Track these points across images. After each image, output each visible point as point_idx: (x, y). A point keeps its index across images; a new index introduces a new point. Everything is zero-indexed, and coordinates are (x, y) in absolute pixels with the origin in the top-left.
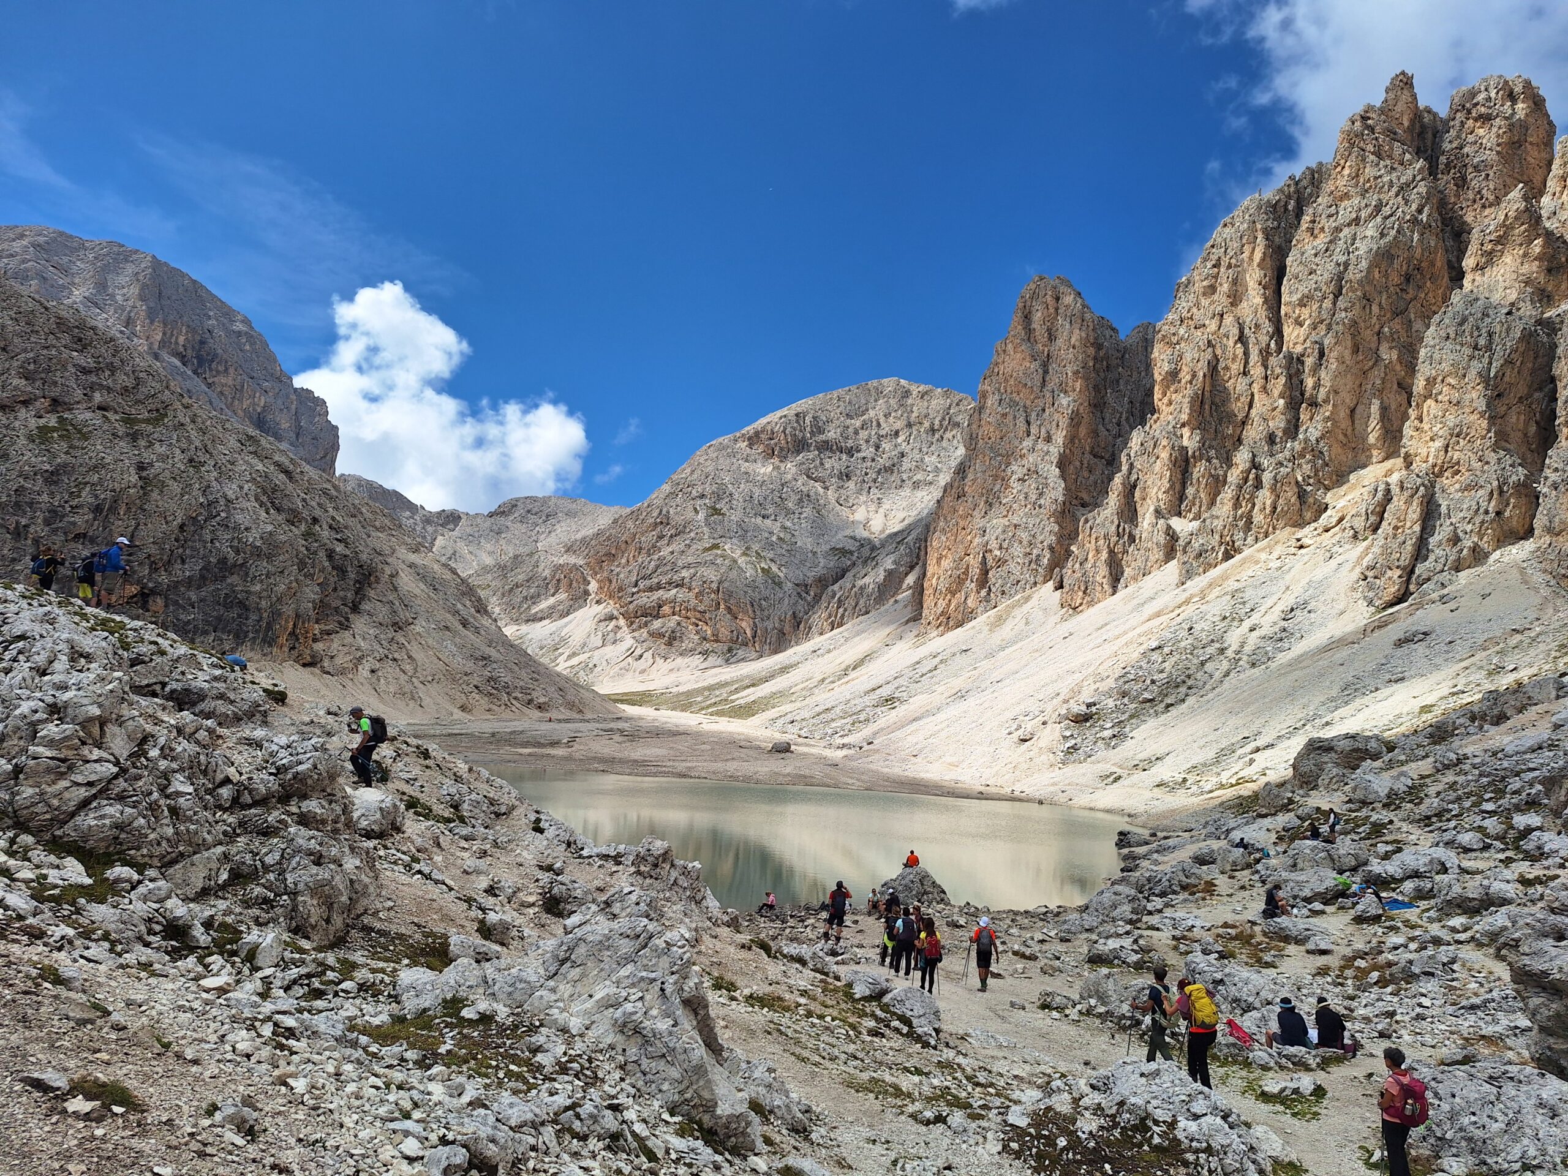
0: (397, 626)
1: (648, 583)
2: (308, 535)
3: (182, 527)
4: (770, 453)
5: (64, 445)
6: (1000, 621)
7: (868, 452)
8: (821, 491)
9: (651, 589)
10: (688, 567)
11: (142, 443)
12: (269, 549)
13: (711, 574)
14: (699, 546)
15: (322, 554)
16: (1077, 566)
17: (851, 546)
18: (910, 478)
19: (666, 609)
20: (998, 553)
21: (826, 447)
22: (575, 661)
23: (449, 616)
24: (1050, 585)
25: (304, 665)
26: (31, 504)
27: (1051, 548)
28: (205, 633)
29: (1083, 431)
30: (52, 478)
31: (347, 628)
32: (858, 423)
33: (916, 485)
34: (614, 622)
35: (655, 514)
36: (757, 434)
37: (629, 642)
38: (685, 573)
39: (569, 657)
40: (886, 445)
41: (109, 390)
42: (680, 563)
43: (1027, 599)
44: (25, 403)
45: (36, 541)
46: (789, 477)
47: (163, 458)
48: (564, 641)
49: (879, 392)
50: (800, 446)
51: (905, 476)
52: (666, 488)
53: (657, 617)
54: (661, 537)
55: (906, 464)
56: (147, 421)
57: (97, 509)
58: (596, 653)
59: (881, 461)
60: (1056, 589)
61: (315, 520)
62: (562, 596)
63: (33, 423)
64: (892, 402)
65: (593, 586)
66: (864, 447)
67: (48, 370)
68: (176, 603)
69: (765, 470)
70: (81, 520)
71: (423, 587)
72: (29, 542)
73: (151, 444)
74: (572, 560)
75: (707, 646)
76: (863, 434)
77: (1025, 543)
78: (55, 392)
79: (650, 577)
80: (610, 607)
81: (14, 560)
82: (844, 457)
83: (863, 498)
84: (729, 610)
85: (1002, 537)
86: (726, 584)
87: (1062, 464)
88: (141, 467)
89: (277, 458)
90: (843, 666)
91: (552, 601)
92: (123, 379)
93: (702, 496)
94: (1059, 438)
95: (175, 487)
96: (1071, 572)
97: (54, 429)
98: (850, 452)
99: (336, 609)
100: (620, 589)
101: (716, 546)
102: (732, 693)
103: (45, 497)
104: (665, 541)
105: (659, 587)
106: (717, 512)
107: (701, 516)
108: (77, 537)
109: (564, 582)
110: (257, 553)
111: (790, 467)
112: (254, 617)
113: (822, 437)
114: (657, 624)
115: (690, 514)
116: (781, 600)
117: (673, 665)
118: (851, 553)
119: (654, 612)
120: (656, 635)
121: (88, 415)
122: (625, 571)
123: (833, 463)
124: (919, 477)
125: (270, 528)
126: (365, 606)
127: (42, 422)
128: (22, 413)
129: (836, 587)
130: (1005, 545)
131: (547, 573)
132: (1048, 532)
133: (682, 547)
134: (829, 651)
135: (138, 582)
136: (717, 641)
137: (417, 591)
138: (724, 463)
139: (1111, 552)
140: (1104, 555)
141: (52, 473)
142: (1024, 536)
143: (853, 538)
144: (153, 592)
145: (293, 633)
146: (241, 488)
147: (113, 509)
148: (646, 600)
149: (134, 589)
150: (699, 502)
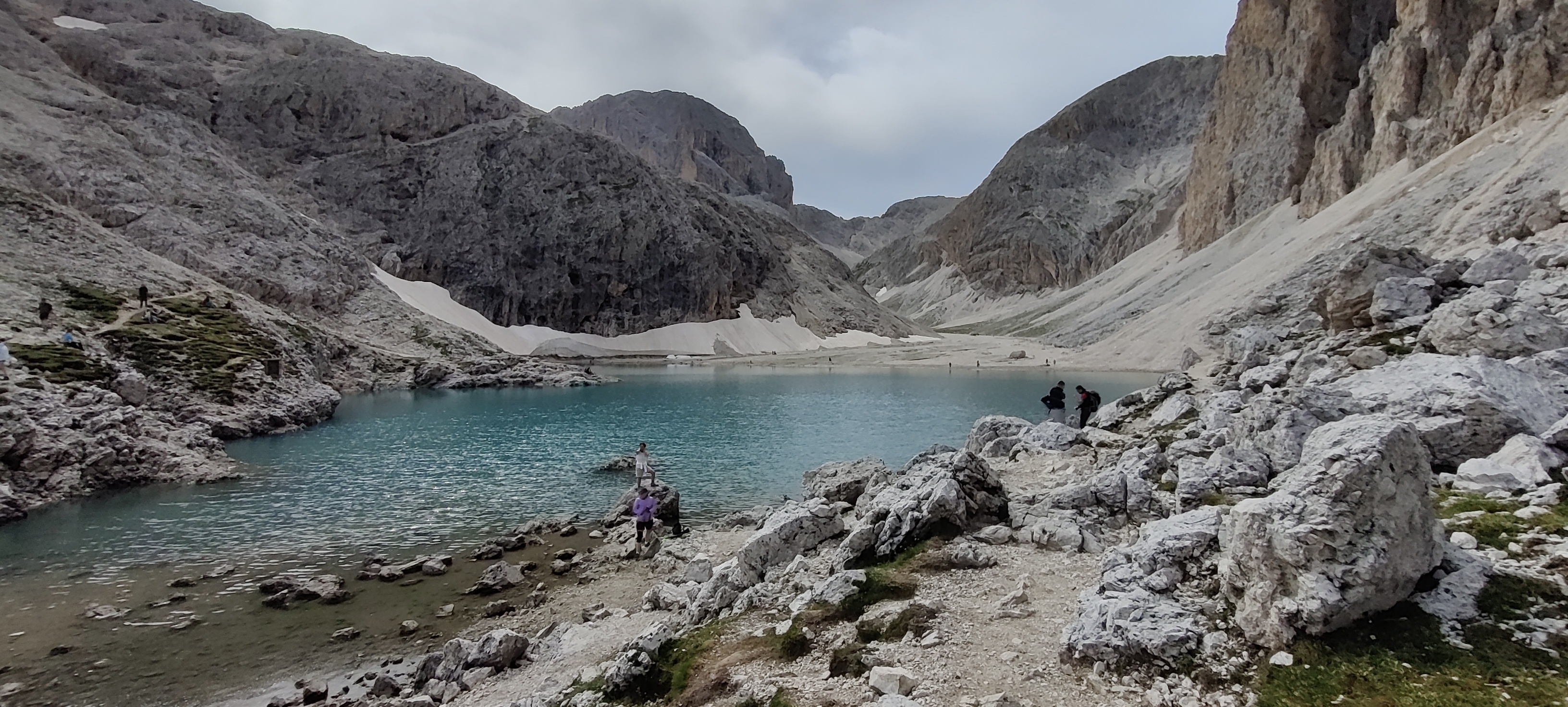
0: (785, 294)
1: (980, 247)
2: (726, 242)
3: (648, 247)
4: (1066, 137)
5: (581, 208)
6: (1241, 236)
7: (1148, 121)
8: (1108, 158)
9: (982, 251)
10: (1006, 232)
11: (624, 200)
12: (698, 255)
13: (1023, 235)
14: (1015, 216)
15: (734, 253)
16: (1313, 180)
17: (1133, 197)
18: (1184, 135)
20: (1242, 181)
21: (1111, 124)
22: (933, 307)
23: (821, 284)
24: (1289, 200)
25: (728, 320)
26: (565, 244)
27: (1291, 169)
28: (665, 308)
29: (1325, 60)
30: (575, 227)
31: (753, 298)
32: (1137, 100)
33: (1190, 140)
34: (958, 278)
37: (969, 289)
38: (1004, 237)
39: (930, 305)
41: (605, 171)
42: (1001, 230)
43: (1267, 215)
44: (562, 187)
45: (570, 265)
46: (1082, 152)
47: (634, 207)
48: (926, 294)
50: (1089, 127)
51: (1180, 135)
53: (988, 270)
54: (987, 214)
55: (1181, 124)
56: (627, 187)
57: (600, 242)
58: (947, 300)
59: (1160, 126)
60: (1295, 203)
61: (730, 233)
62: (924, 264)
63: (566, 198)
64: (1168, 77)
65: (944, 255)
67: (572, 166)
68: (648, 293)
69: (1062, 150)
70: (592, 250)
71: (805, 266)
72: (566, 266)
73: (628, 199)
74: (931, 238)
75: (1022, 287)
77: (1266, 168)
78: (575, 179)
79: (981, 243)
80: (956, 268)
81: (559, 277)
82: (1128, 129)
83: (1143, 159)
84: (1038, 259)
85: (1246, 167)
86: (1035, 241)
87: (1304, 94)
88: (623, 214)
89: (709, 197)
91: (919, 268)
92: (613, 164)
93: (1016, 179)
94: (1301, 72)
95: (642, 223)
96: (1308, 187)
97: (576, 200)
98: (1132, 124)
99: (746, 287)
100: (962, 254)
101: (1026, 214)
102: (1032, 319)
103: (572, 239)
104: (990, 216)
105: (988, 249)
106: (1026, 188)
107: (1015, 193)
108: (592, 259)
109: (926, 254)
110: (692, 257)
111: (1083, 145)
112: (692, 296)
113: (1108, 117)
114: (987, 275)
115: (1007, 193)
116: (1077, 246)
117: (997, 303)
118: (1133, 203)
119: (986, 267)
120: (987, 284)
121: (594, 188)
122: (964, 241)
123: (1118, 135)
124: (1192, 133)
125: (699, 240)
126: (766, 283)
127: (570, 196)
128: (560, 192)
129: (1119, 230)
130: (1249, 173)
131: (914, 250)
132: (1290, 155)
133: (1001, 218)
134: (1109, 280)
135: (626, 282)
136: (1029, 283)
137: (800, 270)
138: (1031, 151)
139: (1346, 162)
140: (1339, 165)
141: (575, 225)
142: (1266, 163)
143: (1135, 191)
144: (635, 287)
145: (717, 304)
146: (682, 219)
147: (609, 240)
148: (977, 259)
149: (624, 287)
150: (1013, 183)
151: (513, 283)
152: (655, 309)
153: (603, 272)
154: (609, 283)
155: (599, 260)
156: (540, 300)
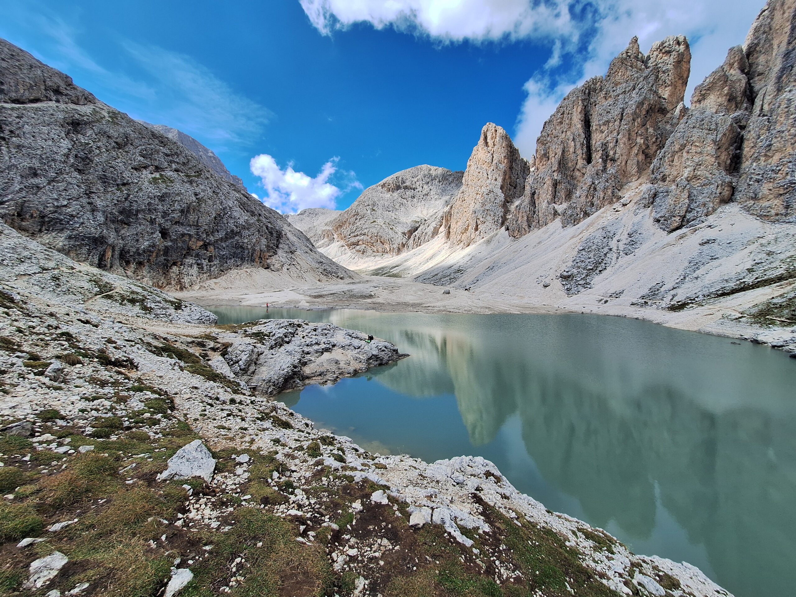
0: (292, 252)
2: (258, 220)
3: (215, 218)
4: (389, 190)
5: (164, 185)
6: (489, 242)
7: (420, 189)
8: (406, 202)
9: (355, 236)
10: (367, 229)
11: (195, 185)
12: (247, 226)
13: (374, 231)
14: (370, 222)
15: (264, 227)
17: (417, 219)
19: (360, 243)
20: (483, 219)
21: (406, 188)
23: (306, 248)
24: (504, 229)
25: (265, 268)
26: (155, 210)
28: (231, 259)
29: (507, 177)
30: (162, 198)
31: (276, 254)
32: (415, 179)
34: (344, 247)
35: (354, 212)
36: (384, 184)
37: (350, 254)
40: (425, 186)
41: (178, 163)
42: (363, 227)
43: (497, 234)
44: (145, 168)
45: (160, 225)
46: (396, 198)
47: (203, 191)
49: (422, 169)
50: (398, 188)
51: (433, 197)
52: (356, 203)
53: (358, 245)
54: (356, 219)
55: (433, 193)
56: (195, 176)
57: (182, 211)
58: (340, 258)
59: (424, 192)
60: (506, 230)
61: (260, 215)
62: (326, 239)
63: (150, 176)
65: (335, 236)
66: (418, 187)
67: (152, 154)
68: (218, 248)
69: (388, 195)
70: (176, 215)
71: (295, 238)
72: (157, 225)
73: (198, 186)
74: (328, 228)
75: (375, 254)
76: (418, 183)
77: (492, 216)
78: (156, 163)
79: (354, 232)
80: (342, 243)
81: (152, 233)
82: (412, 191)
83: (419, 204)
84: (381, 242)
85: (483, 214)
86: (379, 234)
87: (502, 188)
88: (196, 195)
90: (426, 259)
91: (323, 241)
92: (182, 159)
93: (368, 205)
94: (500, 180)
95: (210, 202)
96: (512, 225)
97: (159, 179)
98: (414, 189)
99: (272, 247)
100: (345, 237)
101: (375, 222)
103: (160, 207)
104: (358, 220)
105: (357, 235)
106: (374, 210)
107: (369, 212)
108: (176, 222)
109: (326, 235)
110: (244, 228)
111: (396, 194)
112: (246, 252)
113: (405, 185)
114: (358, 247)
115: (365, 211)
116: (398, 238)
117: (364, 261)
118: (419, 222)
120: (358, 251)
121: (171, 173)
122: (346, 230)
123: (409, 193)
125: (246, 218)
127: (153, 176)
128: (144, 172)
129: (416, 233)
130: (484, 217)
132: (499, 212)
133: (364, 222)
135: (203, 240)
138: (374, 194)
142: (492, 213)
143: (418, 217)
144: (209, 244)
145: (260, 257)
146: (233, 203)
147: (188, 211)
148: (354, 240)
149: (201, 243)
150: (368, 207)
151: (113, 235)
152: (223, 259)
153: (186, 232)
154: (190, 240)
155: (182, 224)
156: (138, 249)
